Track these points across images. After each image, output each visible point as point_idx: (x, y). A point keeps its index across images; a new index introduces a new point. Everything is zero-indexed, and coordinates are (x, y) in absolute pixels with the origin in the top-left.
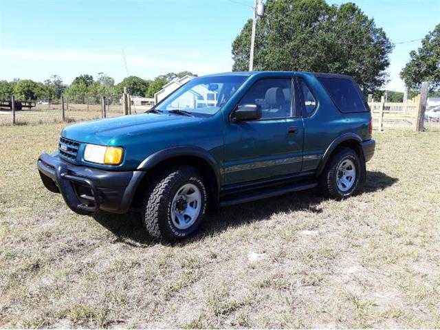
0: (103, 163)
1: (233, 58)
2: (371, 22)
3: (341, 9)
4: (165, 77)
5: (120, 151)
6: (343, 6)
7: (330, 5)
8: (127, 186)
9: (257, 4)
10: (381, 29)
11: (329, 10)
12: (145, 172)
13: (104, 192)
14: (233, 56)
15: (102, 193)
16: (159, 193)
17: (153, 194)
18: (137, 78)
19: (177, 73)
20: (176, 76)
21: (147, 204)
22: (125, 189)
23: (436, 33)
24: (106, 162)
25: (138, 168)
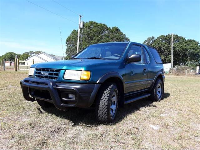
0: (80, 80)
1: (67, 46)
2: (125, 35)
3: (112, 29)
4: (28, 53)
5: (89, 73)
6: (113, 28)
7: (108, 27)
8: (92, 92)
9: (80, 23)
10: (128, 38)
11: (108, 29)
12: (100, 85)
13: (81, 95)
14: (66, 45)
15: (80, 96)
16: (106, 96)
17: (103, 96)
18: (13, 53)
19: (35, 52)
20: (34, 53)
21: (100, 102)
22: (91, 94)
23: (147, 41)
24: (81, 79)
25: (97, 82)
